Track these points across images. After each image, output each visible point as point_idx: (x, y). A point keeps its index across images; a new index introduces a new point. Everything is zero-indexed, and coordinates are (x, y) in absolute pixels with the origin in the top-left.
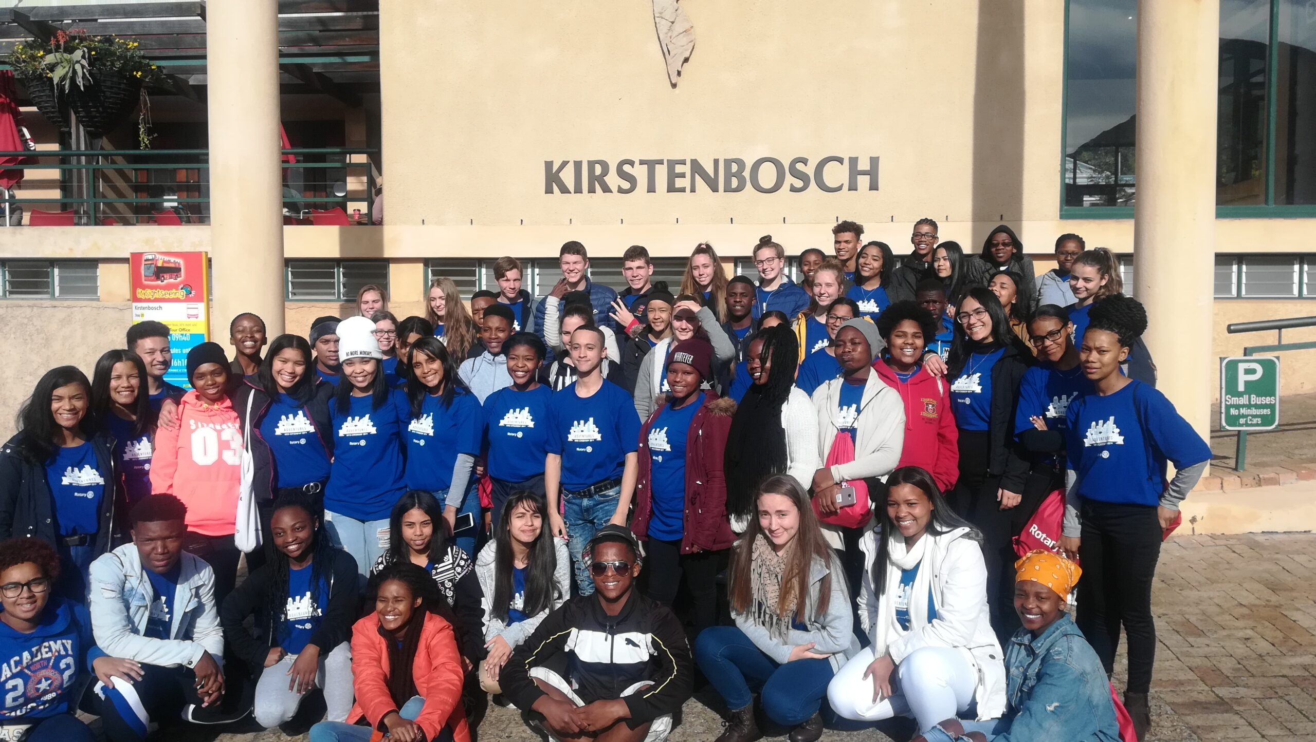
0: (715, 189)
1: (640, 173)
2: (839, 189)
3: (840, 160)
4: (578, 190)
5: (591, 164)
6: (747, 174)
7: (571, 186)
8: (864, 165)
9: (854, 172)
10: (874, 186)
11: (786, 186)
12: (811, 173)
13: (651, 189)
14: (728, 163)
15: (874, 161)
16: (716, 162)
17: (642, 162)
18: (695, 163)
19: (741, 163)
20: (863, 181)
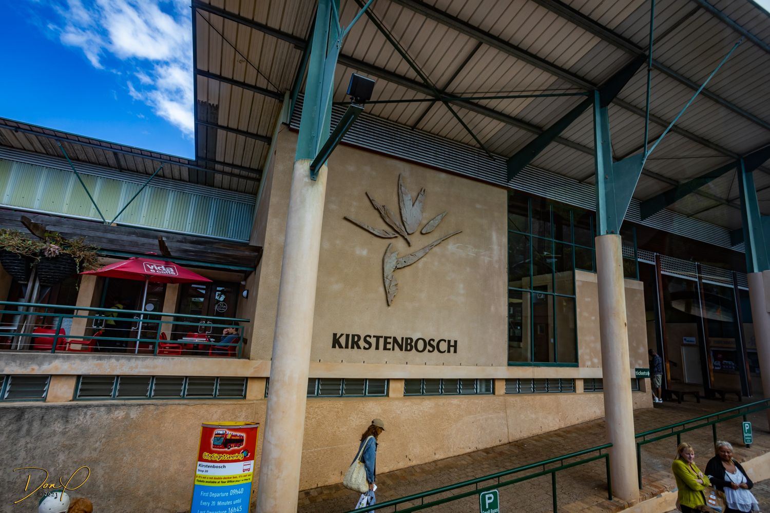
0: (401, 350)
1: (373, 341)
2: (445, 352)
3: (445, 341)
4: (347, 347)
5: (353, 336)
6: (413, 344)
7: (344, 345)
8: (452, 343)
9: (449, 346)
10: (455, 352)
11: (427, 350)
12: (435, 345)
13: (377, 348)
14: (407, 339)
15: (456, 342)
16: (403, 338)
17: (374, 336)
18: (395, 338)
19: (411, 340)
20: (452, 349)
